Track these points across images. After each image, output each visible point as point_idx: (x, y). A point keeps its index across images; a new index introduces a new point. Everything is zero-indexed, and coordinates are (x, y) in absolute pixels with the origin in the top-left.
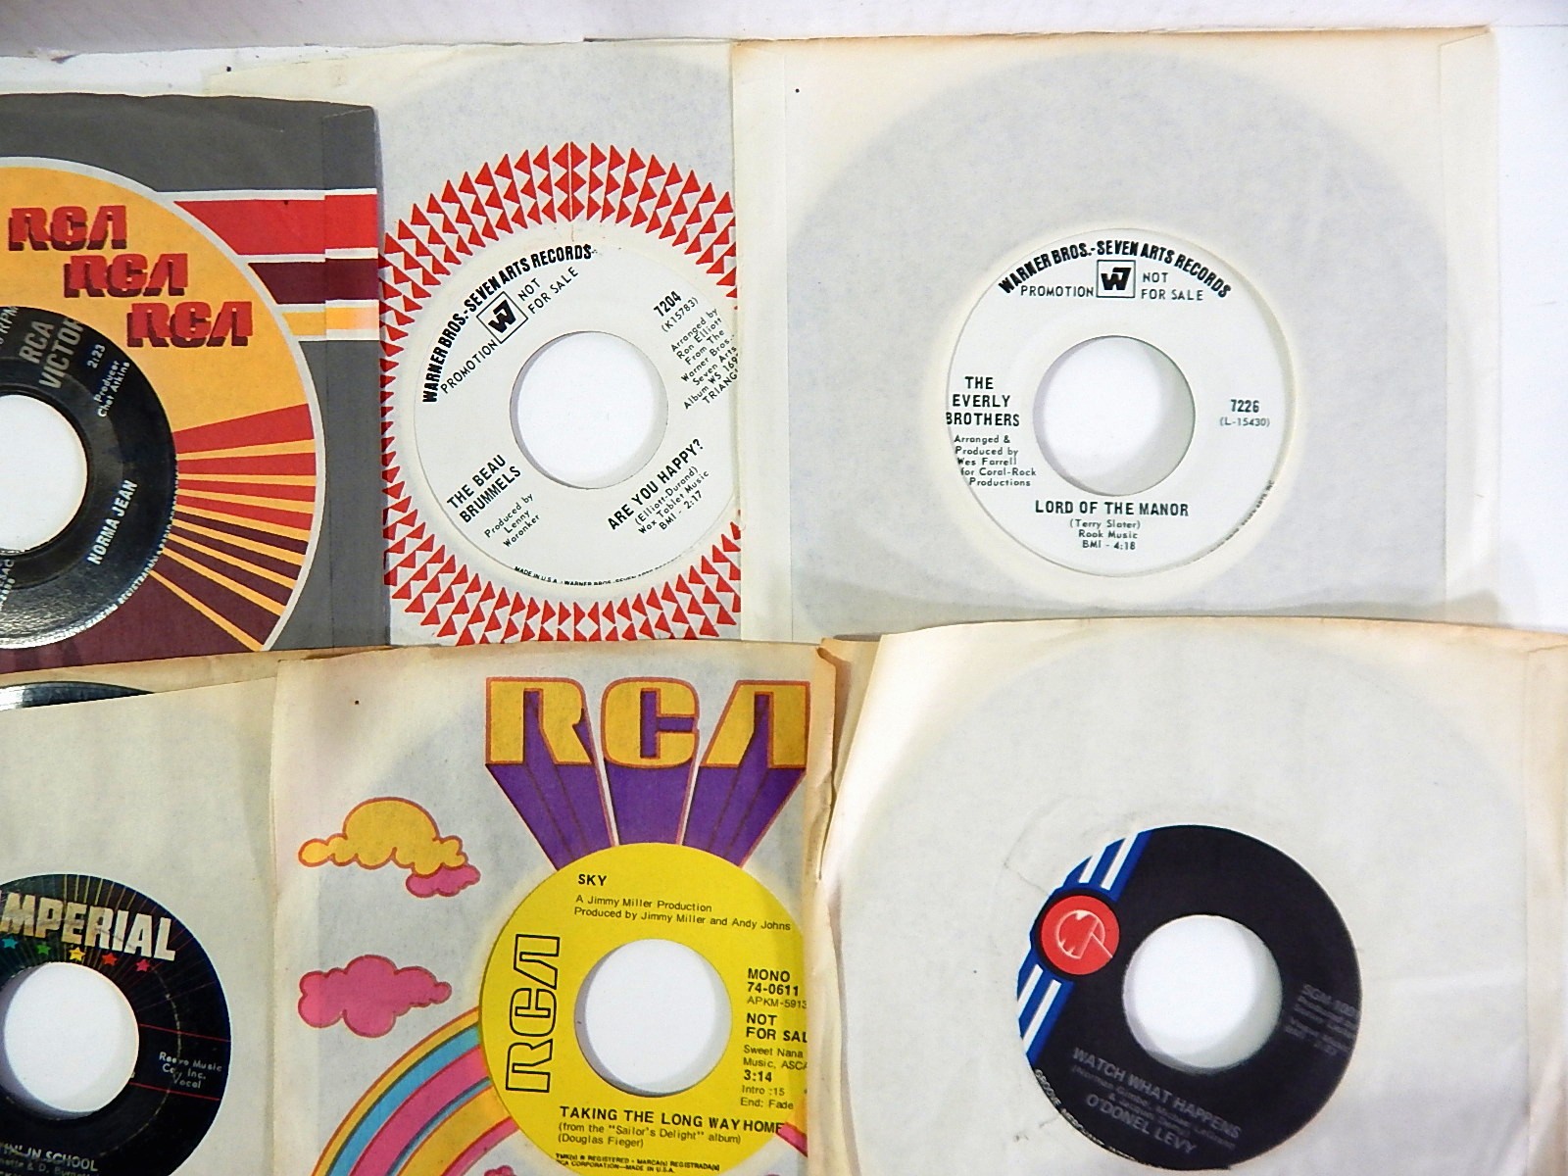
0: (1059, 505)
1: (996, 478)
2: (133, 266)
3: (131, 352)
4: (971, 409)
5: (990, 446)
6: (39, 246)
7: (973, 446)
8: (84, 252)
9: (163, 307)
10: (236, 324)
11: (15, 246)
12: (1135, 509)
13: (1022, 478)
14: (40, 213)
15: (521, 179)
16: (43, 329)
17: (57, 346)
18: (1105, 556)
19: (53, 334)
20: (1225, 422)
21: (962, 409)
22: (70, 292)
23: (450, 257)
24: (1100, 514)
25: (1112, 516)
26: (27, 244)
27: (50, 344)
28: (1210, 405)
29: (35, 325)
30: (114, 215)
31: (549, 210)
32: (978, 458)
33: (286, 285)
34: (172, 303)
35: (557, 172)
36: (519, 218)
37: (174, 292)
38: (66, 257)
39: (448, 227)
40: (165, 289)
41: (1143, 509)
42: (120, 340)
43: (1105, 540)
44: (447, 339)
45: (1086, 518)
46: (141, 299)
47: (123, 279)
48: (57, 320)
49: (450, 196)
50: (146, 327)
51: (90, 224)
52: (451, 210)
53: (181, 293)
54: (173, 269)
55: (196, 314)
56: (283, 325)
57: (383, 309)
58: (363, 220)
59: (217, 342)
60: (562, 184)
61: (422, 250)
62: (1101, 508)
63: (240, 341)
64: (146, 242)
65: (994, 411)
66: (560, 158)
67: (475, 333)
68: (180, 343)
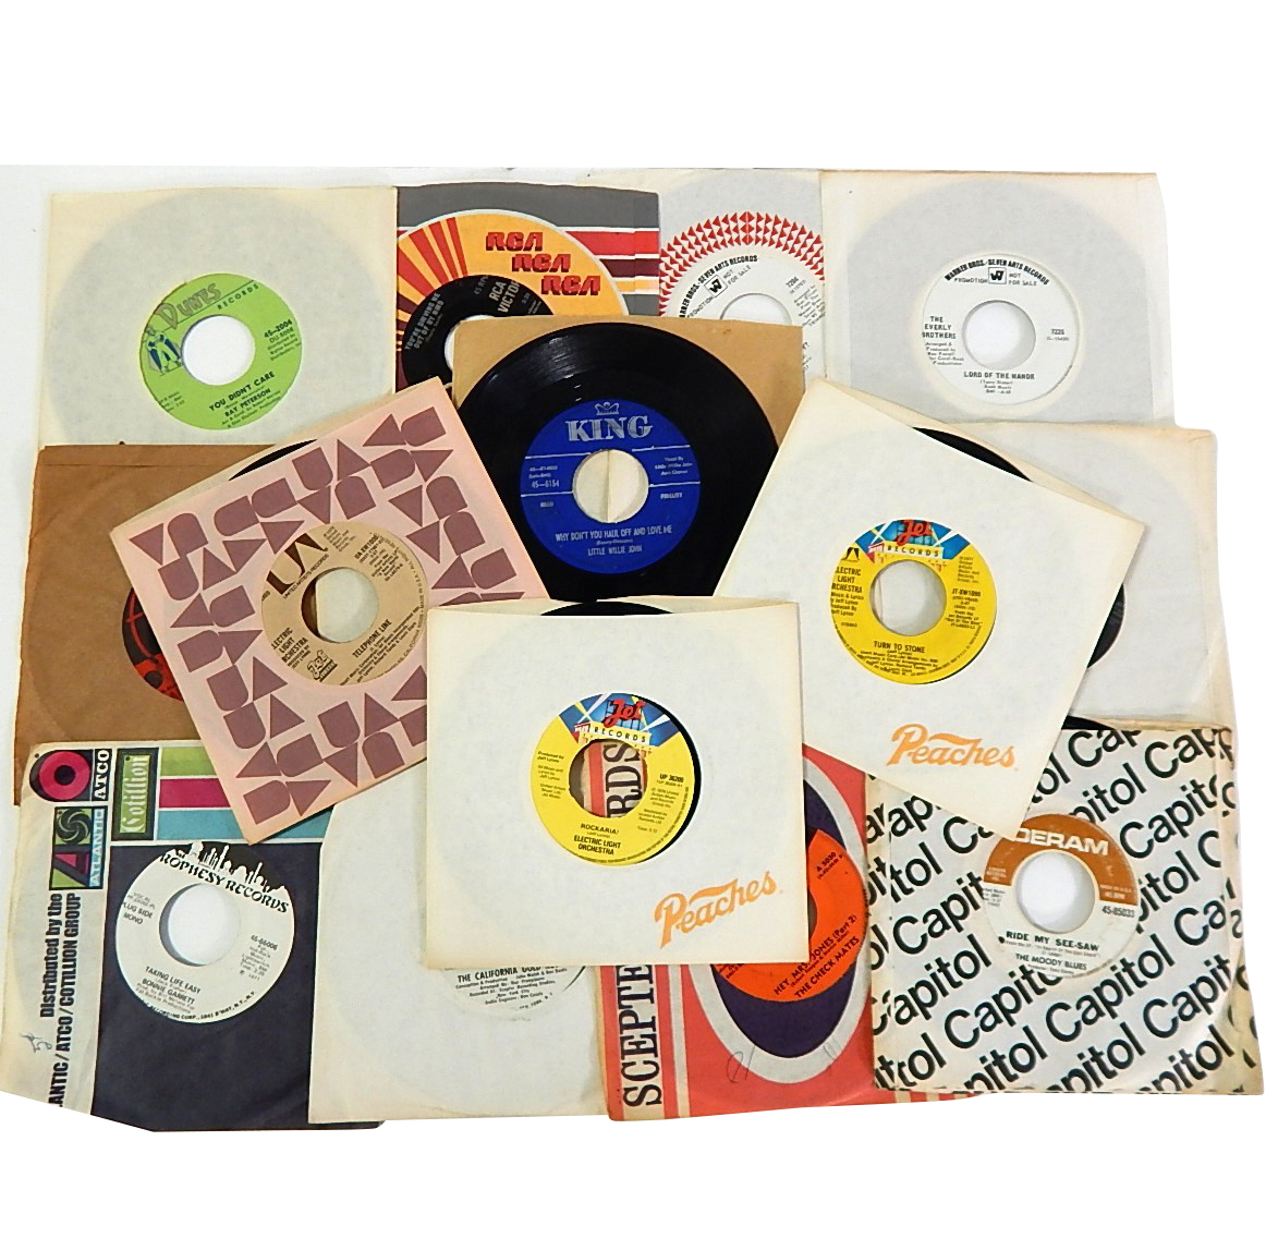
0: (975, 373)
1: (946, 361)
2: (545, 259)
3: (543, 297)
4: (933, 331)
5: (943, 347)
6: (500, 249)
7: (935, 347)
8: (522, 252)
9: (559, 277)
10: (593, 285)
11: (489, 248)
12: (1010, 376)
13: (958, 361)
14: (502, 234)
15: (724, 226)
16: (501, 285)
17: (507, 293)
18: (997, 396)
19: (506, 288)
20: (1049, 338)
21: (929, 331)
22: (514, 269)
23: (691, 259)
24: (994, 378)
25: (1000, 379)
26: (495, 248)
27: (504, 291)
28: (1042, 332)
29: (498, 284)
30: (537, 236)
31: (737, 240)
32: (937, 352)
33: (616, 269)
34: (563, 275)
35: (741, 224)
36: (723, 243)
37: (564, 270)
38: (514, 254)
39: (690, 246)
40: (560, 269)
41: (1014, 376)
42: (538, 292)
43: (997, 389)
44: (690, 295)
45: (988, 379)
46: (548, 273)
47: (541, 264)
48: (508, 282)
49: (691, 233)
50: (550, 286)
51: (525, 240)
52: (692, 239)
53: (567, 271)
54: (564, 261)
55: (574, 281)
56: (615, 288)
57: (661, 281)
58: (651, 242)
59: (583, 293)
60: (744, 229)
61: (678, 256)
62: (994, 375)
63: (593, 293)
64: (551, 249)
65: (944, 332)
66: (743, 218)
67: (703, 292)
68: (566, 293)
